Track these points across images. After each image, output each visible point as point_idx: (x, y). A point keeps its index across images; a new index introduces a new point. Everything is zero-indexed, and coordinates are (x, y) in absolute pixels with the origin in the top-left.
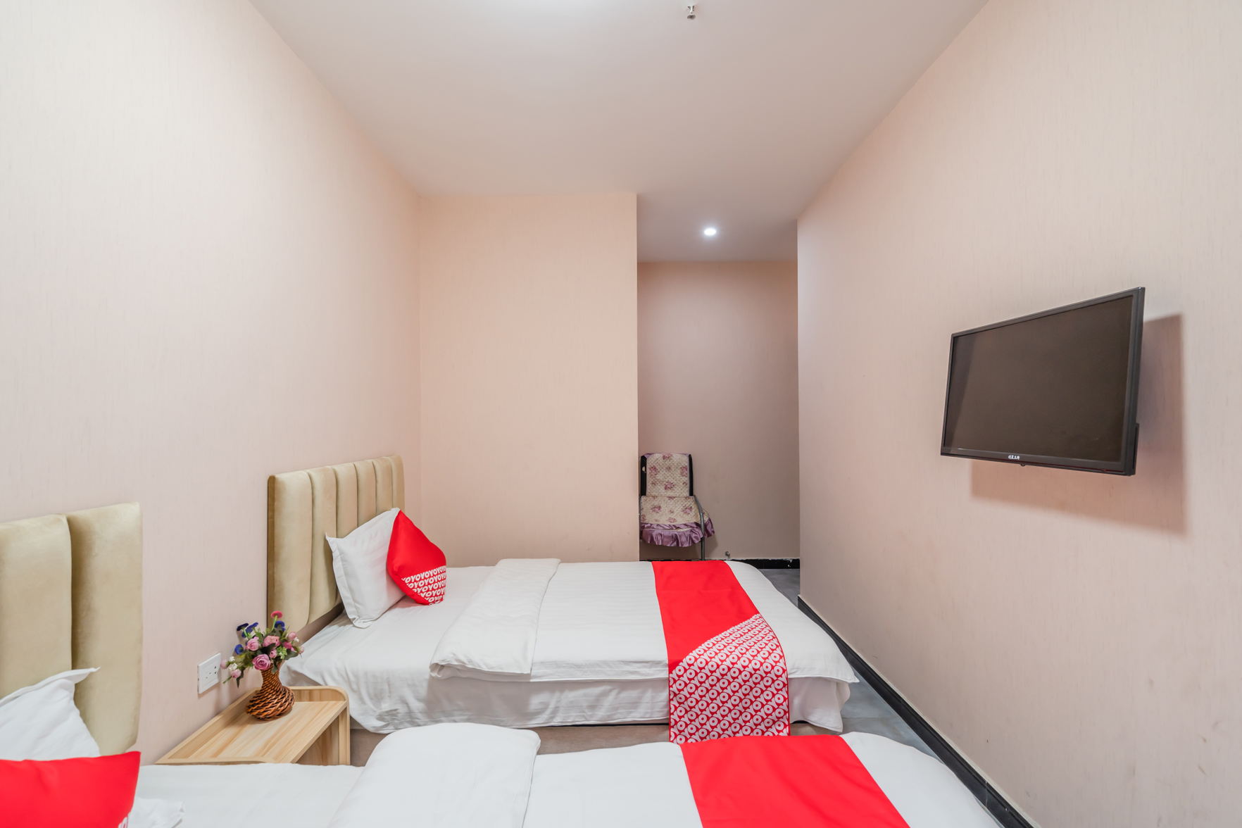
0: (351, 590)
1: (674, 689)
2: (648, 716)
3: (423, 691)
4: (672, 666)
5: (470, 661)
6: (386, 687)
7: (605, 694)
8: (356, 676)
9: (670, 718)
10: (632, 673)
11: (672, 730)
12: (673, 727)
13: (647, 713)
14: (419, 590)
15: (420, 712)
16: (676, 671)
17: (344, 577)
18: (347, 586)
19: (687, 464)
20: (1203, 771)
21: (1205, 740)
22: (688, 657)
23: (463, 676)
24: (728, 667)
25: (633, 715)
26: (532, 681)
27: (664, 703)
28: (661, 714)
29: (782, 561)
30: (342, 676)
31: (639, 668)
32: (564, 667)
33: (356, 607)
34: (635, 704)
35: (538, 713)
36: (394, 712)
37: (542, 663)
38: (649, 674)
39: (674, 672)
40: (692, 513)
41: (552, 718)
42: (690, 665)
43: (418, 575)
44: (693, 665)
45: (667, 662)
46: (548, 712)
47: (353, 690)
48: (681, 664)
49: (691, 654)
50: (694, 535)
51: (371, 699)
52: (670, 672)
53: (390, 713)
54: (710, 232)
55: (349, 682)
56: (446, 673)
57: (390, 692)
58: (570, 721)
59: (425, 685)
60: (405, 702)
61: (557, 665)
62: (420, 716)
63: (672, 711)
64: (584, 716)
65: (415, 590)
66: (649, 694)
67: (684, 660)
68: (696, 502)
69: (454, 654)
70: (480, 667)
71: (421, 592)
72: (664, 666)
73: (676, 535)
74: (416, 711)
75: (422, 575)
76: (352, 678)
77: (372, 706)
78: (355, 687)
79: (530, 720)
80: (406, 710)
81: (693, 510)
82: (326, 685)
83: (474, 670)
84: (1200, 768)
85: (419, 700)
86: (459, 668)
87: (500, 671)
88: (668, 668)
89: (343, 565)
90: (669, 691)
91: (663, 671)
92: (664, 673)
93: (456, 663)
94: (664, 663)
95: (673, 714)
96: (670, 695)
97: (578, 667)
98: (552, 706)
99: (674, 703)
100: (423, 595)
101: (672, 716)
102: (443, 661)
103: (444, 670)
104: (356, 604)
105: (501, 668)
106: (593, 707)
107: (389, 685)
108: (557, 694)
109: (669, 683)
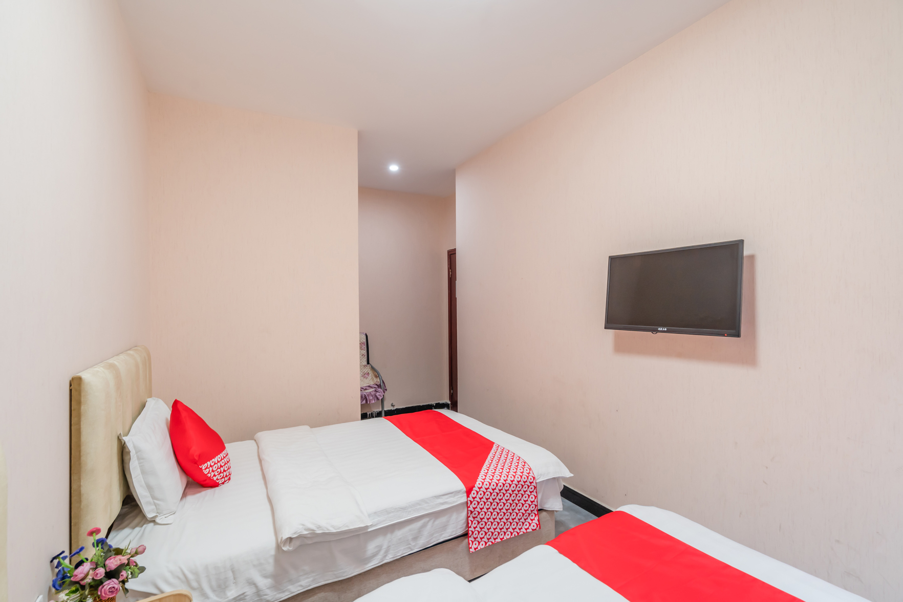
0: (149, 488)
1: (471, 509)
2: (454, 533)
3: (270, 568)
4: (468, 492)
5: (319, 527)
6: (230, 575)
7: (424, 526)
8: (196, 574)
9: (468, 530)
10: (442, 504)
11: (470, 539)
12: (470, 537)
13: (453, 531)
14: (213, 474)
15: (268, 588)
16: (472, 495)
17: (141, 476)
18: (145, 486)
19: (365, 341)
20: (765, 483)
21: (767, 468)
22: (477, 483)
23: (310, 542)
24: (503, 484)
25: (443, 536)
26: (369, 530)
27: (464, 521)
28: (462, 529)
29: (429, 405)
30: (179, 578)
31: (447, 498)
32: (392, 512)
33: (155, 504)
34: (444, 527)
35: (374, 555)
36: (242, 596)
37: (375, 513)
38: (454, 502)
39: (470, 496)
40: (370, 377)
41: (385, 556)
42: (479, 488)
43: (213, 460)
44: (481, 487)
45: (465, 489)
46: (382, 552)
47: (193, 589)
48: (474, 489)
49: (478, 480)
50: (378, 394)
51: (214, 591)
52: (468, 496)
53: (238, 599)
54: (394, 168)
55: (187, 581)
56: (296, 543)
57: (235, 579)
58: (399, 555)
59: (271, 561)
60: (252, 583)
61: (387, 512)
62: (268, 591)
63: (470, 525)
64: (410, 548)
65: (209, 475)
66: (454, 516)
67: (476, 486)
68: (373, 368)
69: (303, 525)
70: (328, 530)
71: (215, 475)
72: (463, 493)
73: (365, 395)
74: (264, 588)
75: (215, 460)
76: (190, 576)
77: (215, 598)
78: (195, 584)
79: (366, 564)
80: (254, 590)
81: (370, 375)
82: (162, 592)
83: (324, 534)
84: (764, 482)
85: (266, 577)
86: (309, 536)
87: (347, 529)
88: (466, 494)
89: (139, 463)
90: (468, 510)
91: (462, 497)
92: (464, 499)
93: (306, 532)
94: (463, 491)
95: (470, 527)
96: (468, 513)
97: (403, 509)
98: (385, 547)
99: (471, 518)
100: (215, 478)
101: (470, 529)
102: (295, 533)
103: (294, 542)
104: (156, 501)
105: (347, 526)
106: (415, 539)
107: (233, 572)
108: (389, 536)
109: (466, 504)
